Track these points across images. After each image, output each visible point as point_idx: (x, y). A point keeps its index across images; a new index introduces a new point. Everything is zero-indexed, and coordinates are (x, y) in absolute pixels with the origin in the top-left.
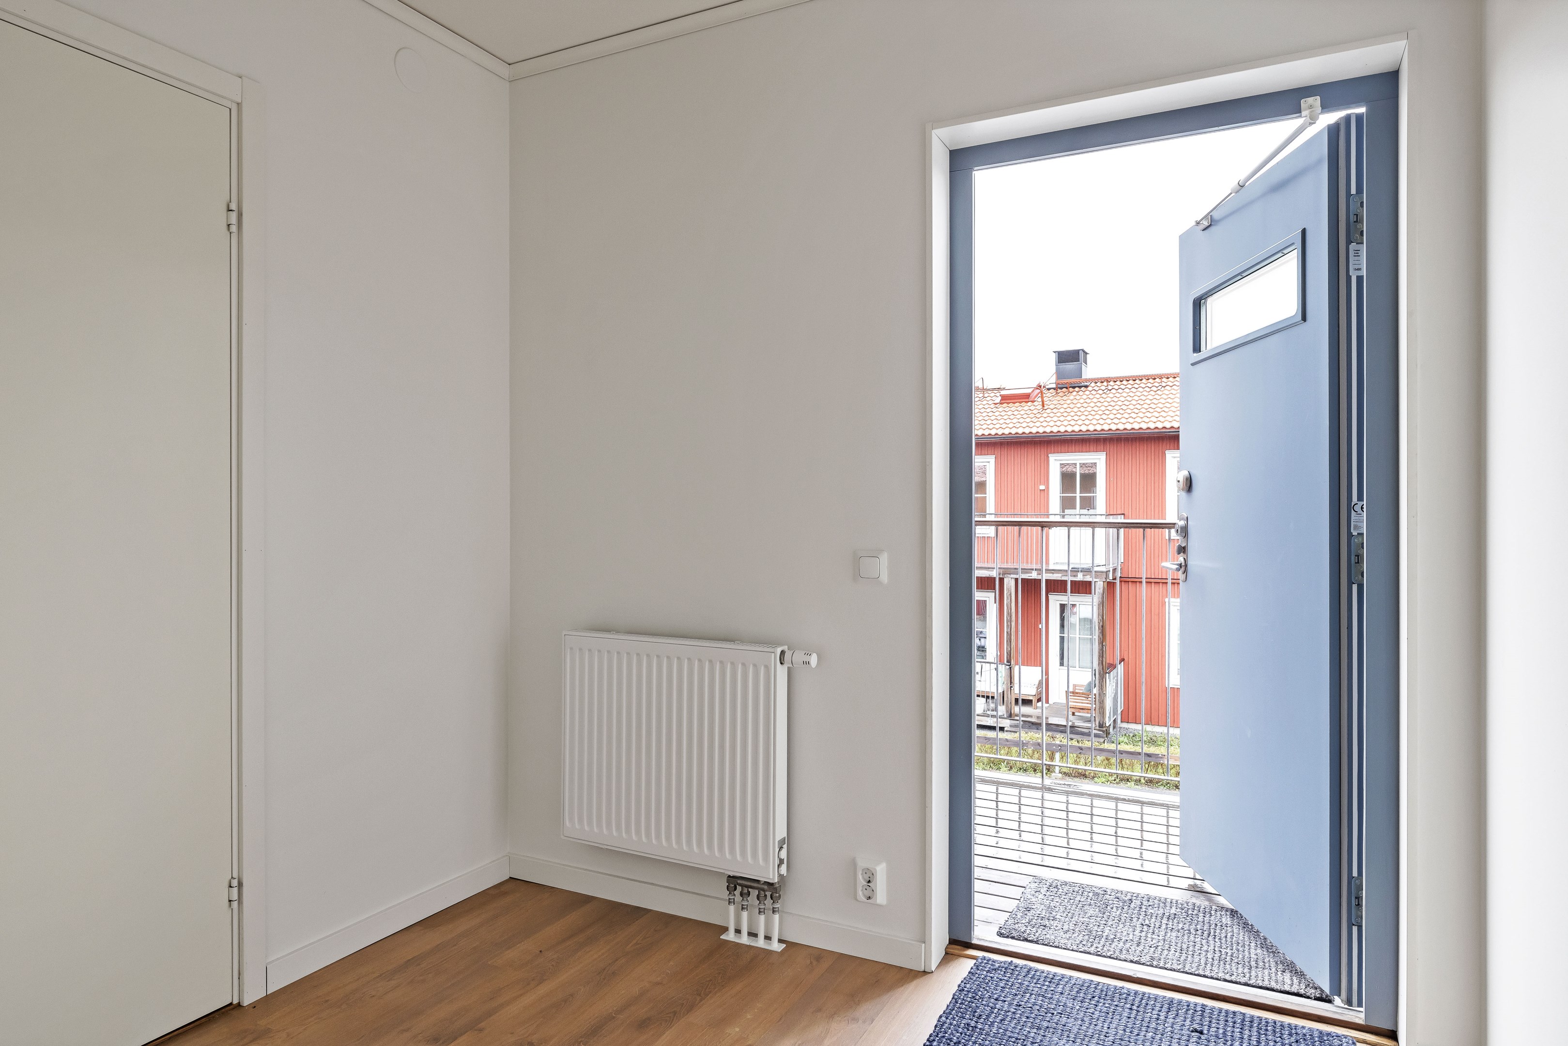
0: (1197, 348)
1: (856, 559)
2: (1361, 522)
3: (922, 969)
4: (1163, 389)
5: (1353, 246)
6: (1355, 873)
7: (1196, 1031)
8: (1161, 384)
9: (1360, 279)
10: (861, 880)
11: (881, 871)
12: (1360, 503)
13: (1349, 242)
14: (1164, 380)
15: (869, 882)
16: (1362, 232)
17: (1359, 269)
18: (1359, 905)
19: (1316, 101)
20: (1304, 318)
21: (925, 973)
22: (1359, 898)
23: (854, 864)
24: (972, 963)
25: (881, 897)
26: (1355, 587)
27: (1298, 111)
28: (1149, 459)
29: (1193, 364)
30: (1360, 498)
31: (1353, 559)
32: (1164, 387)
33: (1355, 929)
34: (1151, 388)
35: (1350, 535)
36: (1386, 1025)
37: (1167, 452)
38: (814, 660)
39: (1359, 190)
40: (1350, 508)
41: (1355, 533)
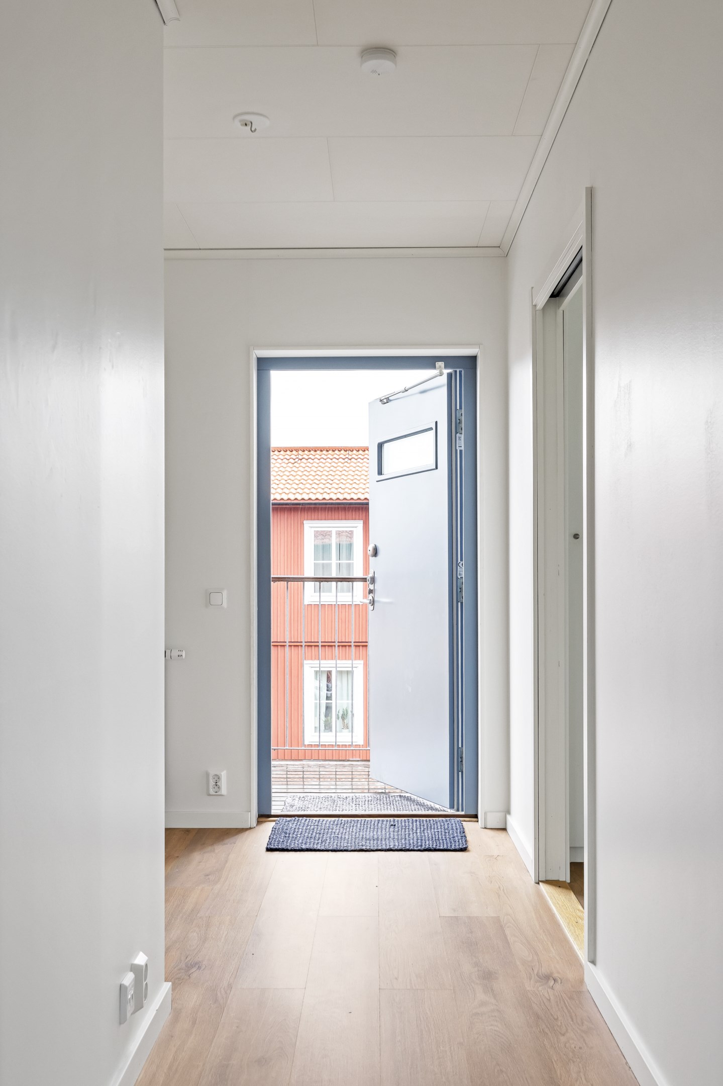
0: (380, 472)
1: (208, 595)
2: (462, 571)
3: (249, 827)
4: (299, 461)
5: (458, 435)
6: (460, 746)
7: (392, 825)
8: (297, 457)
9: (461, 451)
10: (212, 783)
11: (224, 775)
12: (461, 562)
13: (456, 433)
14: (300, 452)
15: (216, 783)
16: (462, 428)
17: (461, 447)
18: (462, 761)
19: (442, 364)
20: (437, 468)
21: (250, 828)
22: (462, 758)
23: (207, 775)
24: (273, 824)
25: (224, 790)
26: (459, 604)
27: (434, 367)
28: (289, 528)
29: (377, 481)
30: (461, 560)
31: (459, 590)
32: (301, 460)
33: (460, 773)
34: (289, 460)
35: (457, 578)
36: (473, 813)
37: (305, 522)
38: (184, 654)
39: (461, 408)
40: (457, 564)
41: (459, 577)
